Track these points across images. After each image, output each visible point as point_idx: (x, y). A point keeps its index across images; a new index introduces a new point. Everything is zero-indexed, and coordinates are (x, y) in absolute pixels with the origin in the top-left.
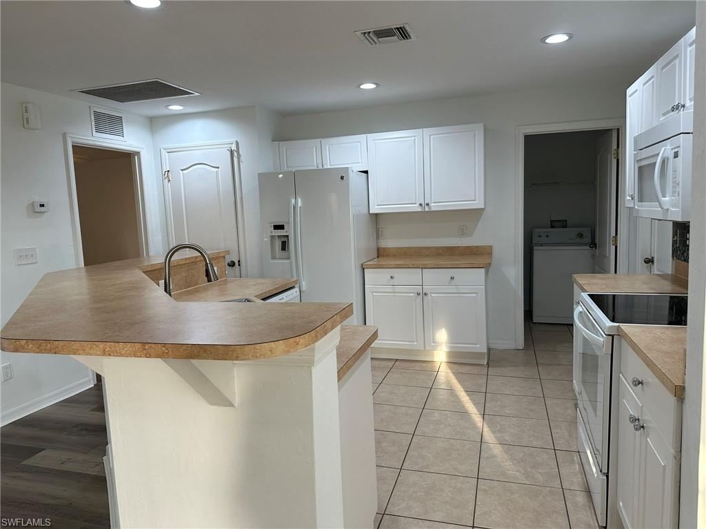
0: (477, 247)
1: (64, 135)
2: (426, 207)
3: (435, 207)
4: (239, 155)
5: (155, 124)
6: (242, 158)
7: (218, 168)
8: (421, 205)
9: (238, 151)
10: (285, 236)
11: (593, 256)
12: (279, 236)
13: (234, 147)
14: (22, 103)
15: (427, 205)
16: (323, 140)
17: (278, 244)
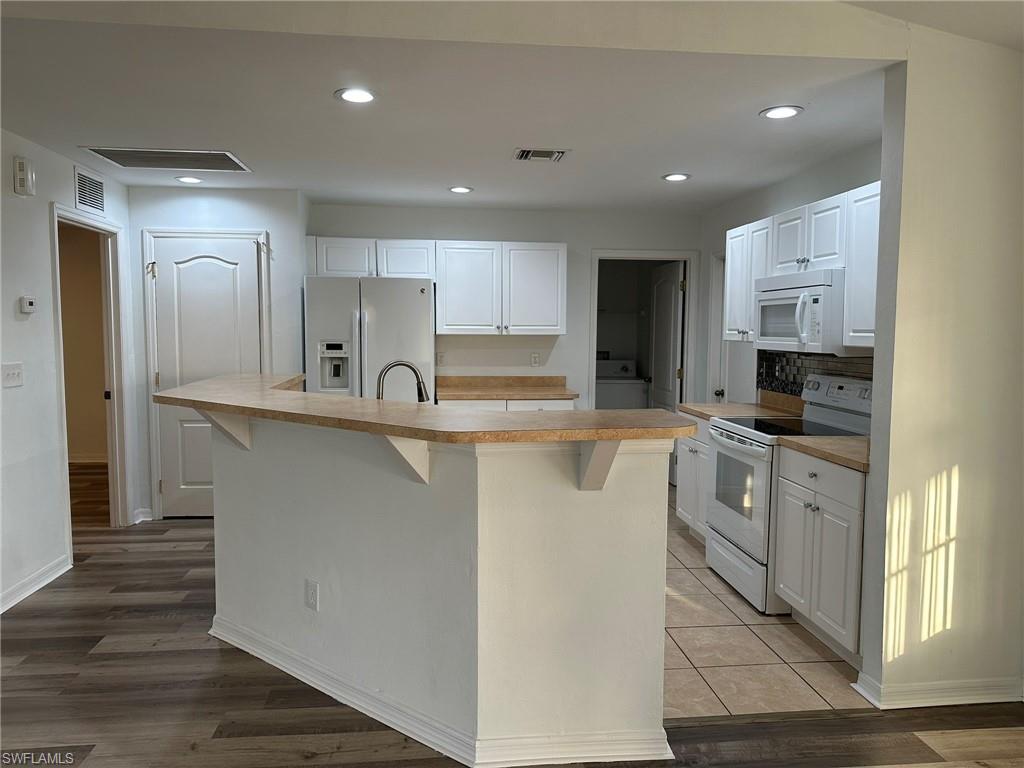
0: (551, 377)
1: (52, 204)
2: (504, 330)
3: (513, 331)
4: (269, 250)
5: (133, 196)
6: (273, 255)
7: (236, 264)
8: (498, 328)
9: (268, 244)
10: (341, 358)
11: (646, 392)
12: (332, 359)
13: (262, 239)
14: (14, 158)
15: (506, 328)
16: (379, 242)
17: (328, 368)
